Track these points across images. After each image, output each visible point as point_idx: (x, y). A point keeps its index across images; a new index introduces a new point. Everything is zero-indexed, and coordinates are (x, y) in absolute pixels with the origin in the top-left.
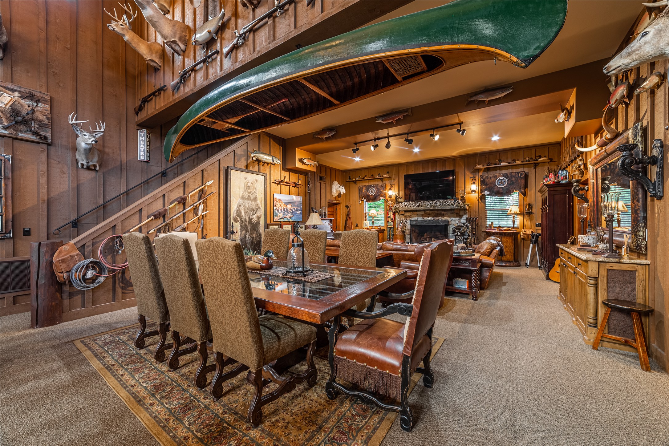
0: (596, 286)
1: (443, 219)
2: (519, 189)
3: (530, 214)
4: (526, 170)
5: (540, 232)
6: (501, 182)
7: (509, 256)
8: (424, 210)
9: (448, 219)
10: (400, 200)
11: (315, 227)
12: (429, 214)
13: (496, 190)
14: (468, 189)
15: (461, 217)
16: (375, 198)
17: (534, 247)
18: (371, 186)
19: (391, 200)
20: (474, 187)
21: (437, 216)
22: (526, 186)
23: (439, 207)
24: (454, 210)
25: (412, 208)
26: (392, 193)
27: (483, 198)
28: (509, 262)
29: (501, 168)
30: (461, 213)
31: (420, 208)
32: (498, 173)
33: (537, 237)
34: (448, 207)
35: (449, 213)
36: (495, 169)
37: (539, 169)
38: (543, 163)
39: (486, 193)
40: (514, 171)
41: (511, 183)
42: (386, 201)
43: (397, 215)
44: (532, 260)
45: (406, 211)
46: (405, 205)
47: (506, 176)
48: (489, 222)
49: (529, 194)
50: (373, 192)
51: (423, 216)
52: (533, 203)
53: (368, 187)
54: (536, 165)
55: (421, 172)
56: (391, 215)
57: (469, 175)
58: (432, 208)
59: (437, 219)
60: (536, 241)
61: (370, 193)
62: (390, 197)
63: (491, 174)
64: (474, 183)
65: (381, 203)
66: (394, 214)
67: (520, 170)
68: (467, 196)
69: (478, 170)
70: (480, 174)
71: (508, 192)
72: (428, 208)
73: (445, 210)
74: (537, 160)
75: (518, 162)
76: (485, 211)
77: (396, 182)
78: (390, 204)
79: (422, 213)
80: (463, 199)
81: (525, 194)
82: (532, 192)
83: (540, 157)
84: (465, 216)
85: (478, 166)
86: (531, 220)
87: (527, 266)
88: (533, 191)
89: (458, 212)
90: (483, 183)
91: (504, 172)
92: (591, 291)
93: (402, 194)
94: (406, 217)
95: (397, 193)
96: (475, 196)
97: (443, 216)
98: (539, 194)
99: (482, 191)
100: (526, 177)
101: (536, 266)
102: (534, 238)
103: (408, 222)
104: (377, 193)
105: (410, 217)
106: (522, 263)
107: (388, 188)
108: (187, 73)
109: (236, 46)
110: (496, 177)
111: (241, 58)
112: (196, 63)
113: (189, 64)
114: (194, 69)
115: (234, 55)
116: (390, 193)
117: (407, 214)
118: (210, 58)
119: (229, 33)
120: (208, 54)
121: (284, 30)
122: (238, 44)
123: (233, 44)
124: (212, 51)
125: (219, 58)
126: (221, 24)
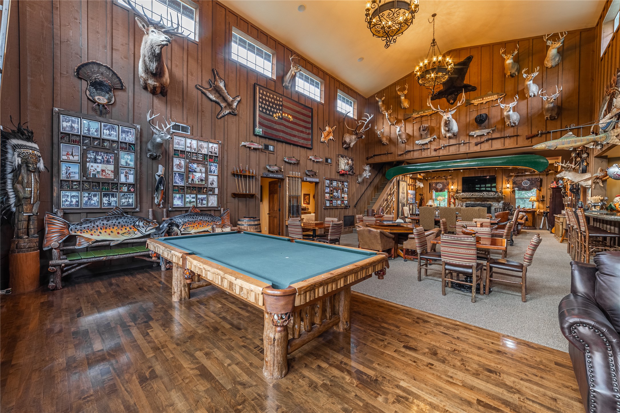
0: (562, 225)
1: (488, 203)
2: (537, 188)
3: (543, 201)
4: (541, 177)
5: (548, 211)
6: (526, 183)
7: (530, 223)
8: (475, 198)
9: (491, 203)
10: (459, 192)
11: (431, 206)
12: (479, 200)
13: (522, 187)
14: (504, 186)
15: (499, 202)
16: (442, 190)
17: (545, 219)
18: (439, 183)
19: (453, 192)
20: (508, 185)
21: (484, 201)
22: (541, 186)
23: (486, 196)
24: (495, 198)
25: (467, 197)
26: (453, 187)
27: (514, 191)
28: (530, 227)
29: (525, 175)
30: (500, 200)
31: (473, 196)
32: (523, 178)
33: (547, 213)
34: (491, 197)
35: (492, 199)
36: (522, 176)
37: (549, 177)
38: (552, 174)
39: (516, 189)
40: (534, 177)
41: (532, 184)
42: (449, 192)
43: (457, 201)
44: (543, 226)
45: (463, 198)
46: (462, 194)
47: (529, 180)
48: (517, 205)
49: (542, 190)
50: (440, 186)
51: (474, 201)
52: (545, 195)
53: (437, 184)
54: (547, 175)
55: (473, 176)
56: (452, 200)
57: (505, 178)
58: (481, 197)
59: (483, 203)
60: (547, 216)
61: (438, 187)
62: (452, 189)
63: (519, 179)
64: (508, 183)
65: (446, 193)
66: (454, 199)
67: (537, 177)
68: (503, 190)
69: (511, 176)
70: (512, 178)
71: (529, 189)
72: (479, 196)
73: (489, 198)
74: (548, 172)
75: (536, 173)
76: (515, 199)
77: (456, 181)
78: (452, 194)
79: (474, 199)
80: (501, 192)
81: (540, 190)
82: (544, 190)
83: (550, 170)
84: (502, 202)
85: (511, 174)
86: (543, 204)
87: (540, 229)
89: (498, 200)
90: (514, 183)
91: (527, 177)
92: (561, 226)
93: (460, 188)
94: (463, 201)
95: (457, 187)
96: (509, 190)
97: (488, 201)
98: (548, 191)
99: (513, 188)
100: (541, 181)
101: (546, 229)
102: (545, 214)
103: (464, 204)
104: (443, 187)
105: (465, 201)
106: (537, 228)
107: (450, 184)
108: (410, 151)
109: (439, 149)
110: (522, 180)
111: (442, 153)
112: (415, 149)
113: (409, 148)
114: (413, 151)
115: (438, 151)
116: (452, 187)
117: (464, 200)
118: (424, 149)
119: (435, 143)
120: (423, 148)
121: (463, 149)
122: (441, 148)
123: (438, 147)
124: (425, 147)
125: (429, 150)
126: (432, 140)
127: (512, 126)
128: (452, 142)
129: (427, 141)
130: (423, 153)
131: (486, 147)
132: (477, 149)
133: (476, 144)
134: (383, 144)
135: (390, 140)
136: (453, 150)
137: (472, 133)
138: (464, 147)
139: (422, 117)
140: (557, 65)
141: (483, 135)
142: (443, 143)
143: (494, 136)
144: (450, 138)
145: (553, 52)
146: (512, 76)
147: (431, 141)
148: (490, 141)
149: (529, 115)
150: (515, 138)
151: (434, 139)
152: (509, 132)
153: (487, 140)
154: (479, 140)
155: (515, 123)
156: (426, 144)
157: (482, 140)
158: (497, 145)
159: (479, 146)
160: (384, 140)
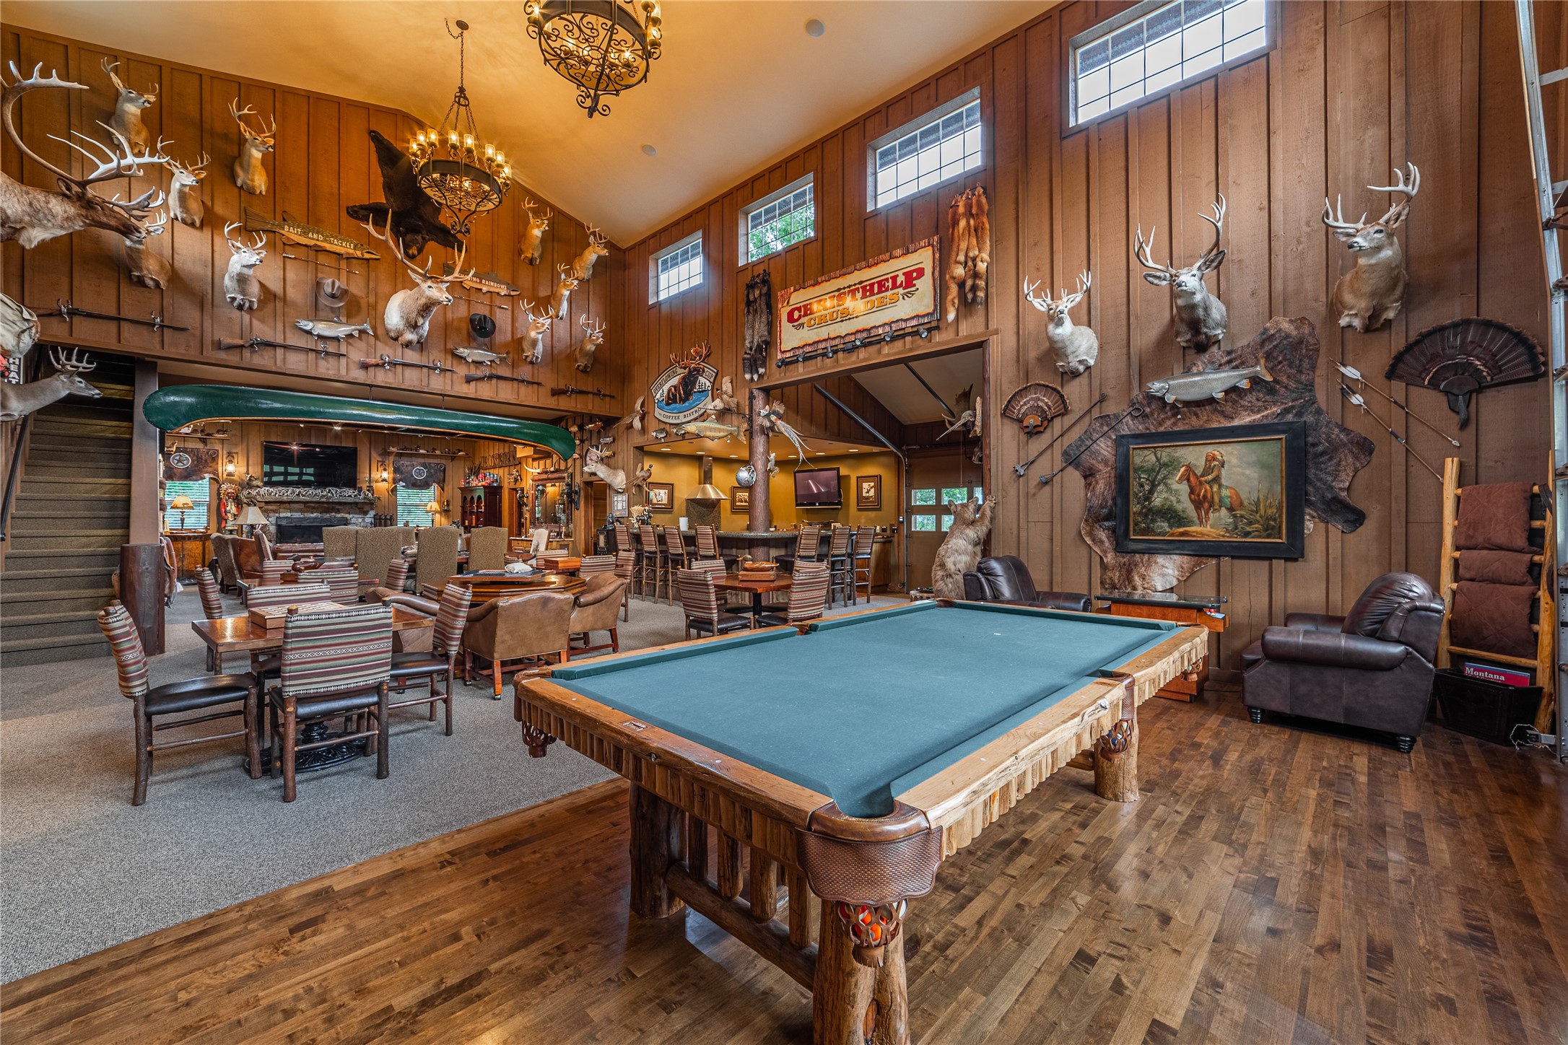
1: (338, 516)
2: (438, 483)
3: (447, 511)
4: (443, 461)
6: (419, 472)
8: (305, 503)
9: (347, 516)
10: (255, 483)
12: (314, 508)
13: (411, 481)
14: (375, 475)
15: (366, 513)
16: (190, 475)
18: (178, 449)
19: (232, 482)
20: (385, 475)
21: (327, 511)
22: (444, 480)
23: (336, 498)
24: (356, 503)
25: (285, 498)
26: (233, 468)
27: (394, 490)
29: (419, 456)
30: (366, 508)
31: (302, 498)
32: (415, 461)
34: (350, 500)
35: (348, 507)
36: (411, 455)
37: (456, 465)
38: (461, 457)
39: (400, 483)
40: (433, 461)
41: (429, 475)
42: (215, 480)
45: (268, 503)
46: (265, 492)
47: (424, 465)
48: (402, 521)
49: (446, 489)
50: (182, 461)
51: (301, 511)
52: (451, 499)
54: (453, 459)
56: (232, 508)
57: (376, 457)
58: (324, 500)
59: (327, 516)
61: (174, 462)
62: (230, 474)
63: (406, 461)
64: (385, 470)
65: (204, 484)
66: (239, 506)
67: (438, 461)
68: (374, 485)
69: (390, 454)
70: (392, 458)
71: (425, 485)
72: (317, 499)
73: (340, 503)
74: (456, 453)
75: (438, 452)
76: (397, 507)
77: (240, 449)
78: (227, 487)
79: (302, 506)
80: (370, 489)
81: (443, 489)
82: (448, 488)
83: (460, 451)
84: (372, 513)
85: (392, 449)
86: (448, 517)
88: (450, 487)
89: (361, 508)
90: (396, 470)
91: (422, 460)
93: (255, 471)
94: (267, 511)
95: (244, 469)
96: (385, 486)
97: (338, 511)
98: (455, 492)
99: (394, 481)
100: (444, 470)
103: (272, 520)
104: (194, 465)
105: (275, 511)
107: (222, 458)
108: (273, 346)
109: (377, 365)
110: (413, 466)
111: (381, 377)
112: (289, 342)
113: (262, 331)
114: (285, 347)
115: (371, 370)
116: (230, 468)
117: (270, 507)
118: (327, 353)
119: (362, 345)
120: (326, 348)
121: (438, 383)
122: (383, 365)
123: (373, 361)
124: (331, 348)
125: (343, 360)
126: (356, 334)
127: (532, 363)
128: (412, 356)
129: (342, 331)
130: (322, 364)
131: (485, 391)
132: (469, 390)
133: (469, 380)
134: (141, 282)
135: (175, 277)
136: (411, 379)
137: (463, 351)
138: (441, 379)
139: (318, 250)
140: (588, 280)
141: (481, 363)
142: (388, 352)
143: (504, 371)
144: (408, 345)
145: (591, 256)
146: (531, 261)
147: (350, 336)
148: (494, 381)
149: (556, 351)
150: (535, 386)
151: (362, 332)
152: (525, 372)
153: (491, 377)
154: (473, 371)
155: (537, 358)
156: (337, 339)
157: (479, 373)
158: (506, 393)
159: (473, 384)
160: (151, 269)
